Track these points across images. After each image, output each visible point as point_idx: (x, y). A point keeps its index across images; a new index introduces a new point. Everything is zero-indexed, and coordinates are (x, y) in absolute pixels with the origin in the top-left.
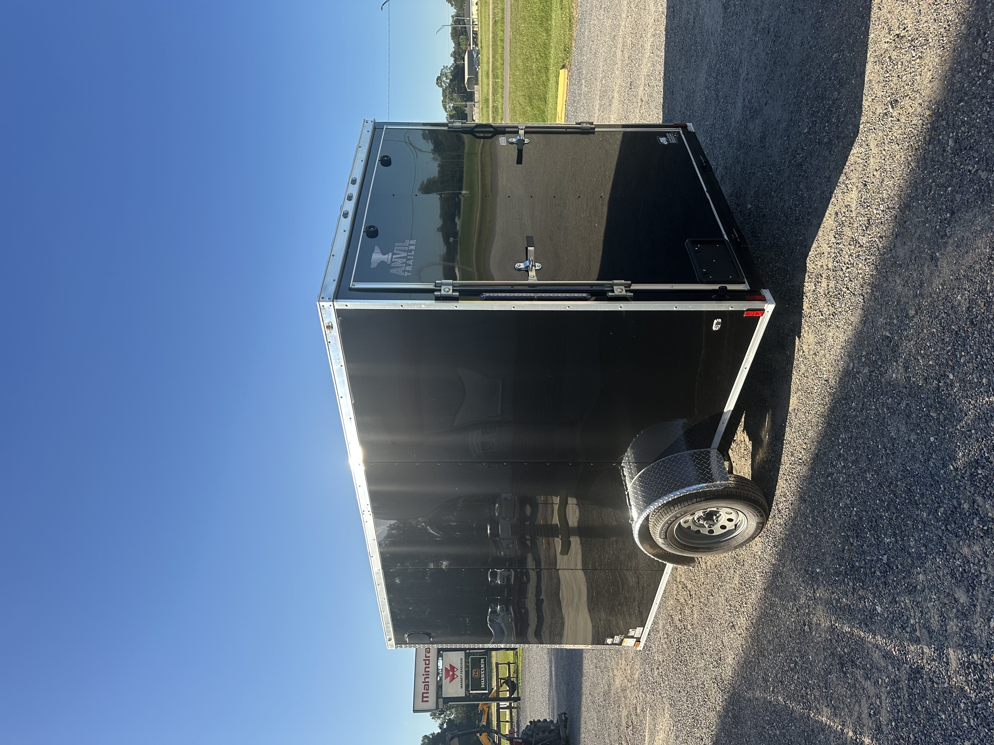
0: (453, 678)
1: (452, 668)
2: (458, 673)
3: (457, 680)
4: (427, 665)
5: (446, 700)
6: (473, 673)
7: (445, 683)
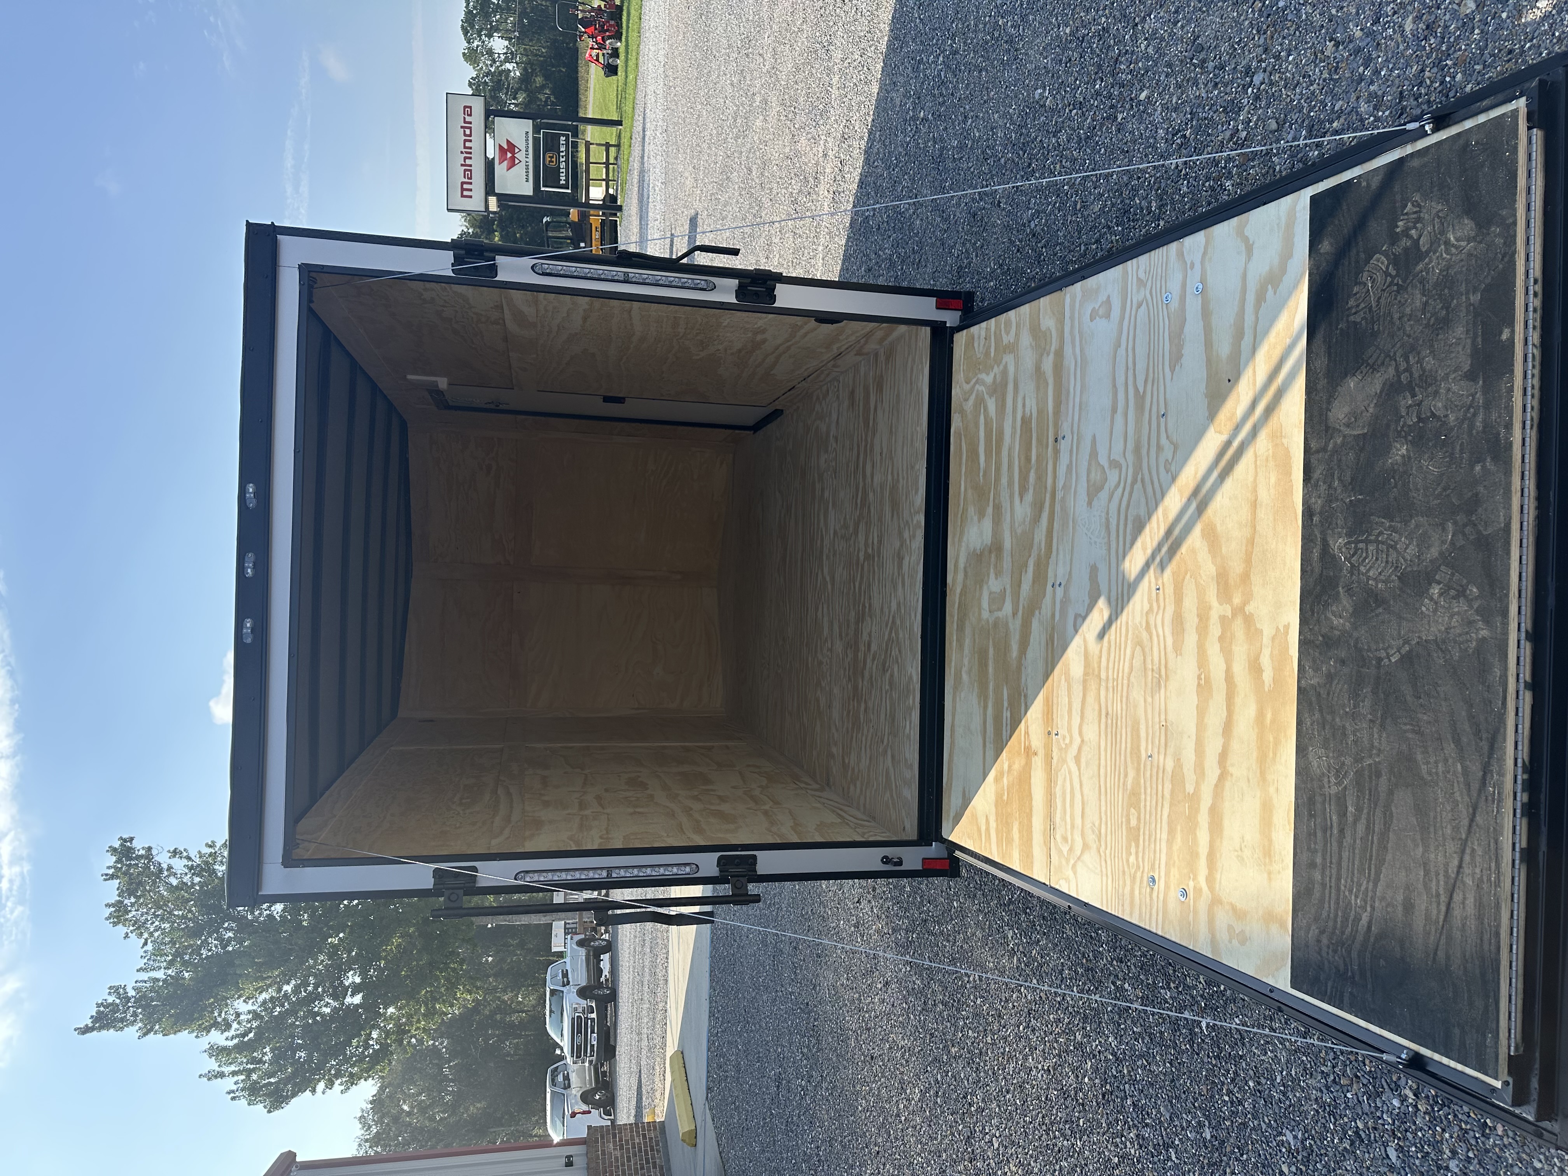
0: (512, 165)
1: (511, 147)
2: (520, 156)
3: (520, 170)
4: (468, 137)
5: (502, 198)
6: (547, 158)
7: (500, 169)
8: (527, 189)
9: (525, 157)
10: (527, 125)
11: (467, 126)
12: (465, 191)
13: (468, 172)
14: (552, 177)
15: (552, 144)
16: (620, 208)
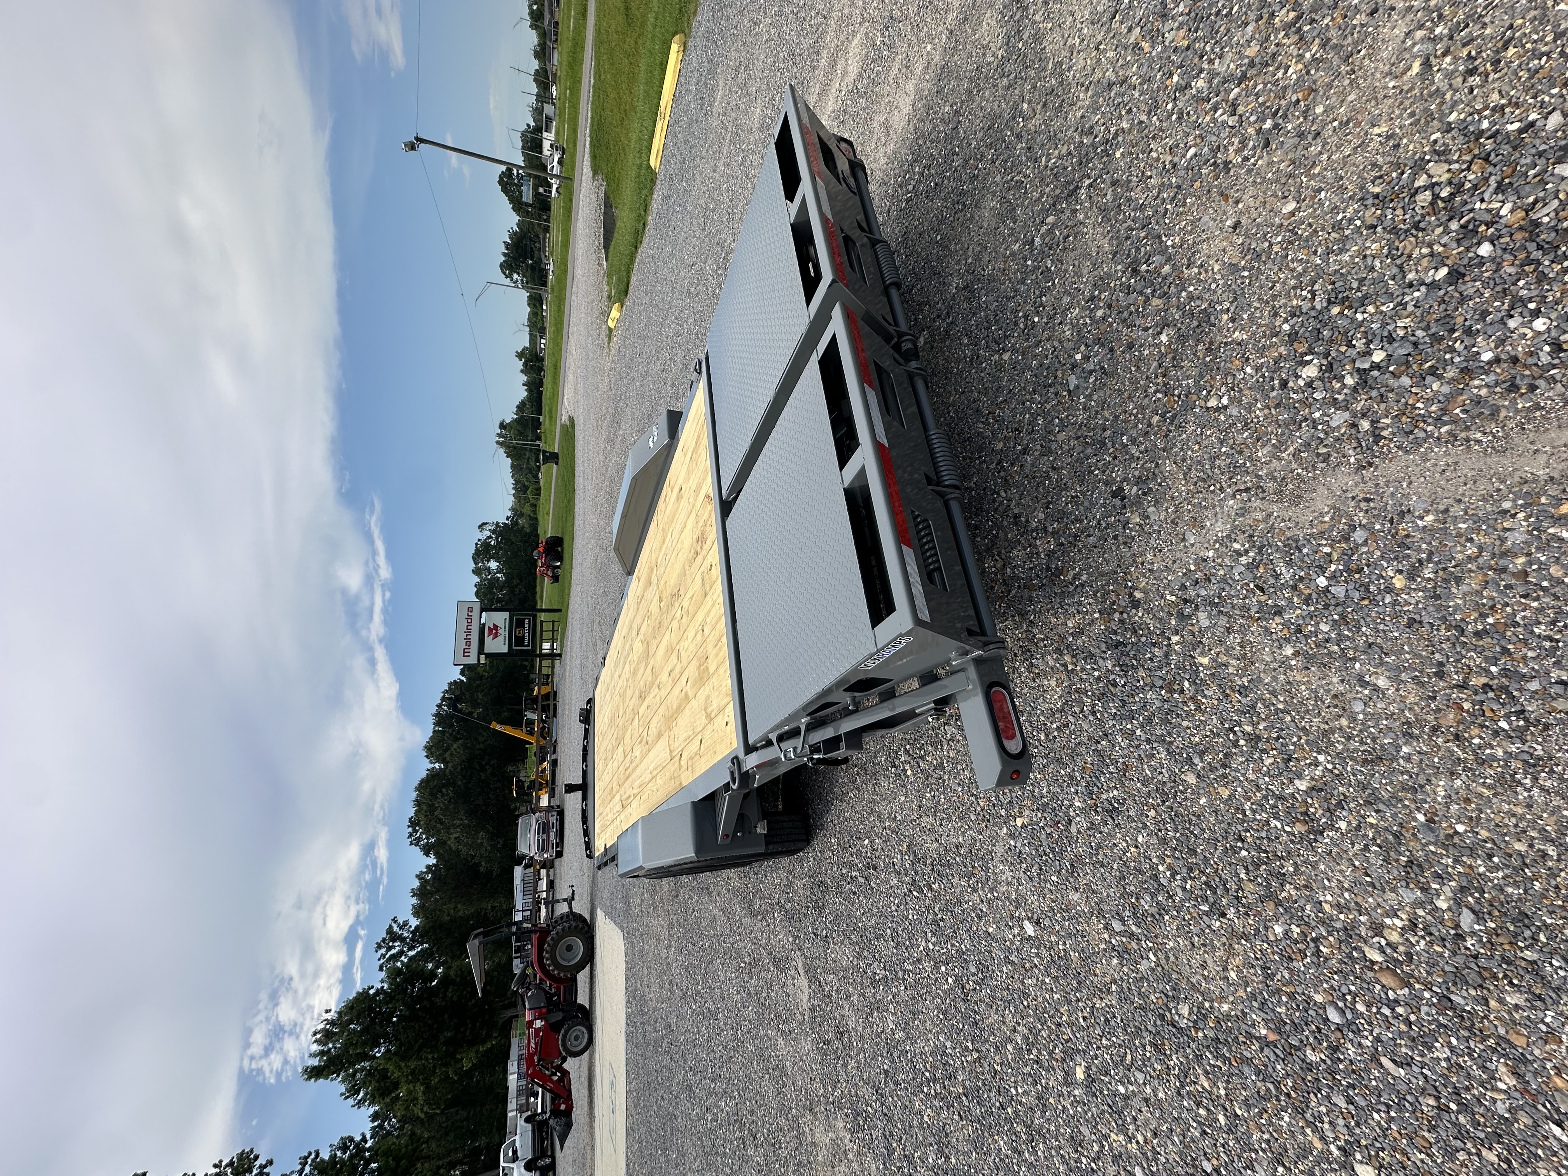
0: (496, 636)
1: (496, 627)
2: (501, 631)
3: (500, 639)
4: (469, 624)
5: (488, 656)
6: (517, 632)
7: (488, 640)
8: (505, 649)
9: (504, 633)
10: (506, 615)
11: (469, 619)
12: (465, 654)
13: (468, 643)
14: (520, 641)
15: (520, 624)
16: (560, 655)
